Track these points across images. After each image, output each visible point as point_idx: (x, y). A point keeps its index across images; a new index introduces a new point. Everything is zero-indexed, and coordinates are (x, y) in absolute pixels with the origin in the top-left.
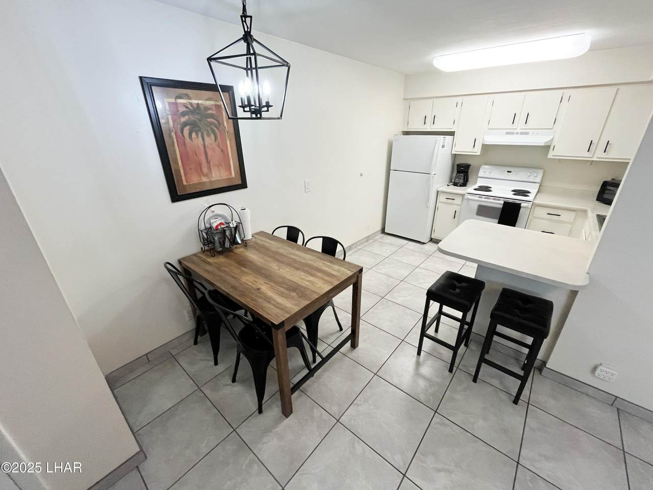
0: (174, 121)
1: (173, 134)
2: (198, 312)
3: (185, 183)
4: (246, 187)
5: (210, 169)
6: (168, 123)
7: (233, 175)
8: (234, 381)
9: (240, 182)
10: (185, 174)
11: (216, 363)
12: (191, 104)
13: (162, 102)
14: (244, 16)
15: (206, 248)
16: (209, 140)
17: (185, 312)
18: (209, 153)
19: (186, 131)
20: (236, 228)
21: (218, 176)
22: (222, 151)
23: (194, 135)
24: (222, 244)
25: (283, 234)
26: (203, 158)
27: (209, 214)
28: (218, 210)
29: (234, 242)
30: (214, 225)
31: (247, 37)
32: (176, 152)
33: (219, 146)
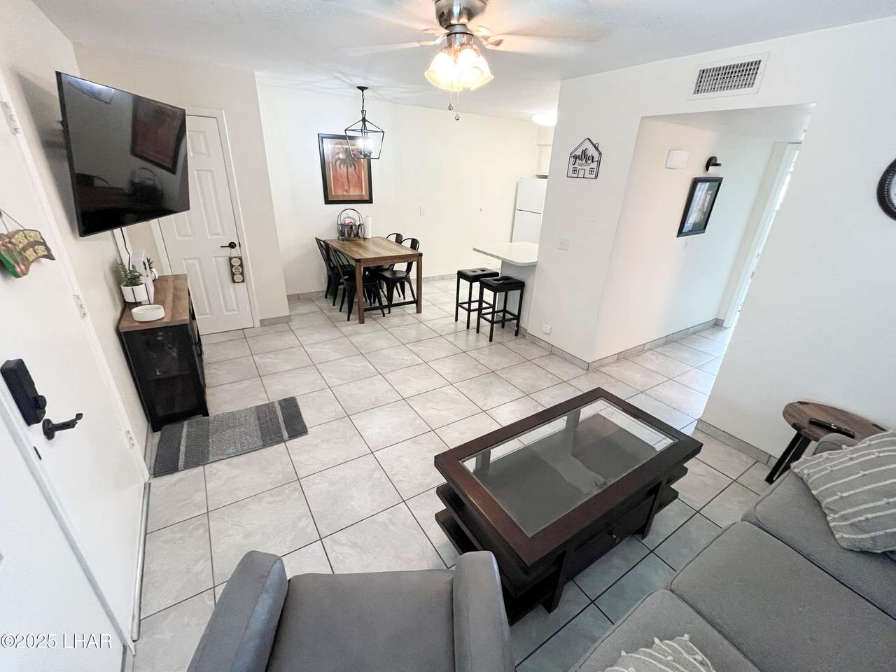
0: (332, 157)
1: (331, 165)
2: (330, 272)
3: (333, 193)
4: (372, 203)
5: (349, 188)
6: (328, 158)
7: (364, 193)
8: (340, 311)
9: (368, 199)
10: (335, 189)
11: (334, 305)
12: (343, 148)
13: (329, 146)
14: (363, 111)
15: (340, 238)
16: (351, 170)
17: (323, 277)
18: (350, 177)
19: (338, 163)
20: (359, 225)
21: (354, 193)
22: (359, 177)
23: (342, 166)
24: (349, 235)
25: (393, 238)
26: (345, 180)
27: (344, 215)
28: (351, 213)
29: (357, 235)
30: (347, 222)
31: (364, 120)
32: (331, 174)
33: (356, 173)
